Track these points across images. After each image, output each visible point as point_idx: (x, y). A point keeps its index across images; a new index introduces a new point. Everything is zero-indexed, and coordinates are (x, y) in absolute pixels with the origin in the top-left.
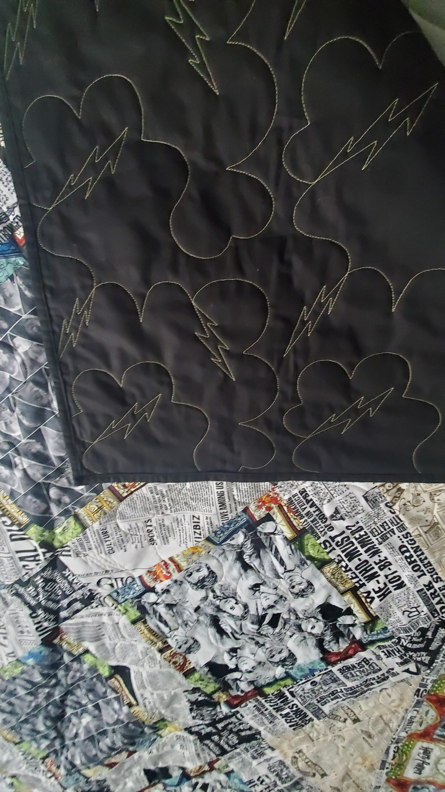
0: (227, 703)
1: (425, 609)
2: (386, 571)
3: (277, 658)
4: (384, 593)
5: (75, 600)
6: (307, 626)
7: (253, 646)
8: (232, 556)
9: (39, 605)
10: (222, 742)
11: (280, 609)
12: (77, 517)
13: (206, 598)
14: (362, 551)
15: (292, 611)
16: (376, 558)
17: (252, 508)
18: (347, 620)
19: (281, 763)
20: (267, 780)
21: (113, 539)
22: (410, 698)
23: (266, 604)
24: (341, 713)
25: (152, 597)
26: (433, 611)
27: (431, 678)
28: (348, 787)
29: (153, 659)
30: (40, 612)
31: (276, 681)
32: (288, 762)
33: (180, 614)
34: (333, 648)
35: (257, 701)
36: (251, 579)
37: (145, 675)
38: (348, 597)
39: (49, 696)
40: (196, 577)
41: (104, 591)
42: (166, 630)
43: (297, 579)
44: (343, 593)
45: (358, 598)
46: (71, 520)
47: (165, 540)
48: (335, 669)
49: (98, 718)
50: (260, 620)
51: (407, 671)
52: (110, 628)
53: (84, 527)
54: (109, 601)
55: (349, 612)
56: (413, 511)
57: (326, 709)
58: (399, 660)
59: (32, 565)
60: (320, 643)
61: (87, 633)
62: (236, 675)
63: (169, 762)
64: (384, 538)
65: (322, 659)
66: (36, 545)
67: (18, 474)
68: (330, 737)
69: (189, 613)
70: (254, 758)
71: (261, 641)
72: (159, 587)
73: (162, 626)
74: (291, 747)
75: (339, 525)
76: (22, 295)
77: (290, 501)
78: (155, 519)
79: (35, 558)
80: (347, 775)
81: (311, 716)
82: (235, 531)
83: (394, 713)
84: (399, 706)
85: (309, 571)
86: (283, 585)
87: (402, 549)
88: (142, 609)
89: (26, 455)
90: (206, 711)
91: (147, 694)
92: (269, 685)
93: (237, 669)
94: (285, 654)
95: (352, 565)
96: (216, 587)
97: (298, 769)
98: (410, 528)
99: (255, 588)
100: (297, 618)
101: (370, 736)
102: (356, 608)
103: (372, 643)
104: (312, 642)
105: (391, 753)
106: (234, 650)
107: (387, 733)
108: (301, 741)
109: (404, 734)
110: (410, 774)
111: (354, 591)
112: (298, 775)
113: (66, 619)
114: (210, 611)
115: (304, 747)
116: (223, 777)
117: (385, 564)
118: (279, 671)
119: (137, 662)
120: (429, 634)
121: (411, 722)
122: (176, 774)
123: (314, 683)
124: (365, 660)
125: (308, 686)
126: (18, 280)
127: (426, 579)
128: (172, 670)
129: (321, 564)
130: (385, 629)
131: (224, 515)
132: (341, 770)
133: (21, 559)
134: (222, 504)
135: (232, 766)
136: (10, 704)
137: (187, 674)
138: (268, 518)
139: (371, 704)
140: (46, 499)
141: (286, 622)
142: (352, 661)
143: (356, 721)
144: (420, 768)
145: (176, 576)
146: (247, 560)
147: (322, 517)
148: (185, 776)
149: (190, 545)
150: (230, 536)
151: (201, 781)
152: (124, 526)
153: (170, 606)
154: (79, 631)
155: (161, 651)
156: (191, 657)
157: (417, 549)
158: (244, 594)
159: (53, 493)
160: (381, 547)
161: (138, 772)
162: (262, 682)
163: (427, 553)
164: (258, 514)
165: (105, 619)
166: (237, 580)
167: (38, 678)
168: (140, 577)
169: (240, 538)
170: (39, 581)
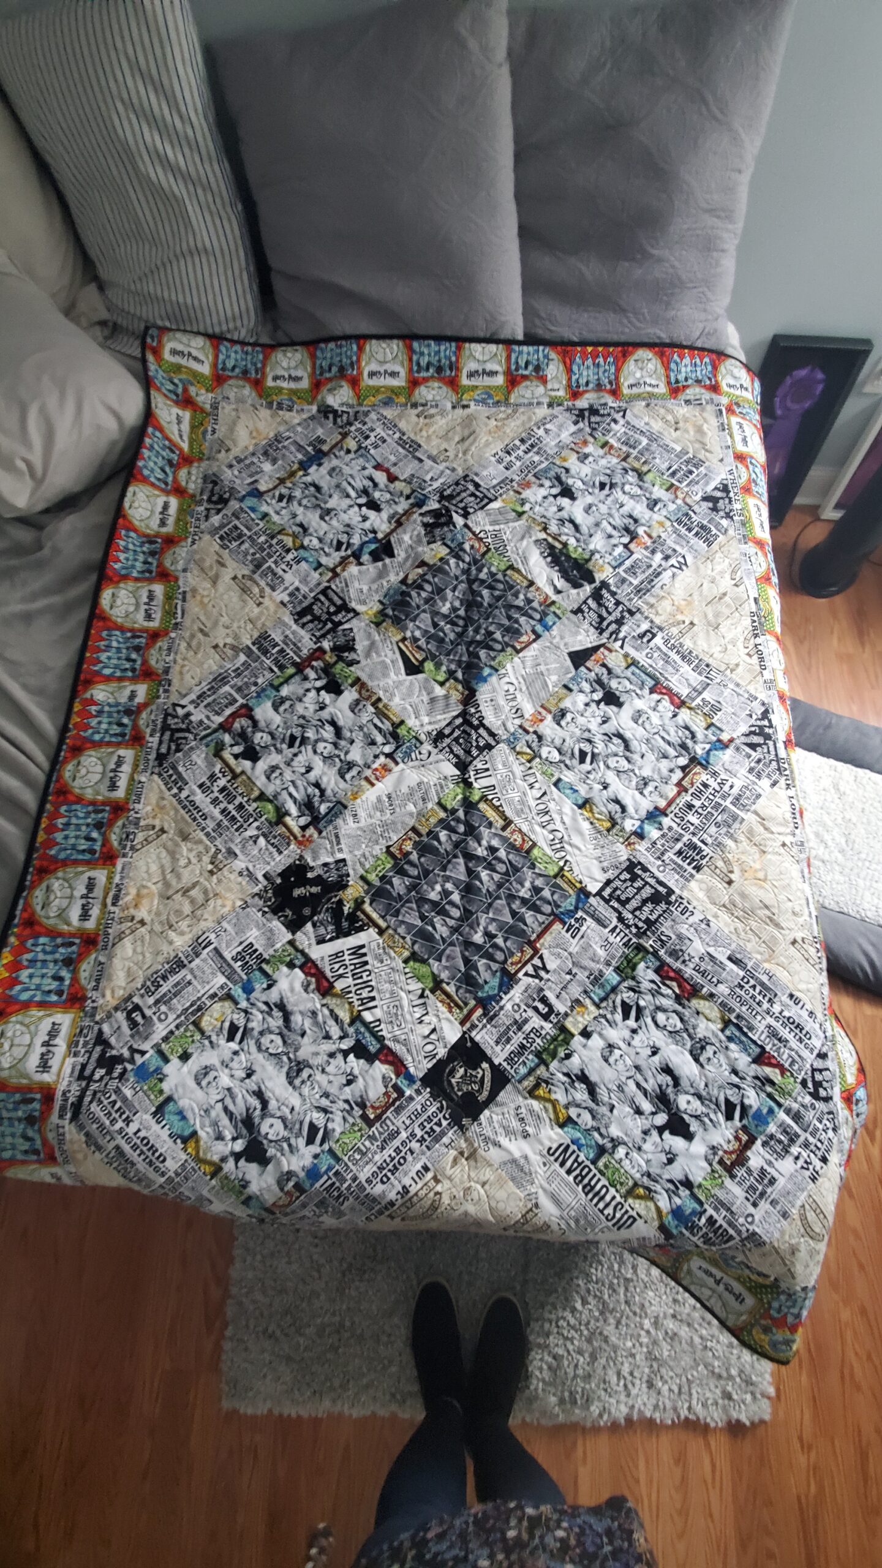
0: (324, 652)
1: (181, 769)
2: (213, 796)
3: (287, 704)
4: (212, 777)
5: (448, 736)
6: (267, 738)
7: (307, 714)
8: (329, 792)
9: (476, 728)
10: (327, 603)
11: (288, 752)
12: (445, 809)
13: (347, 753)
14: (234, 813)
15: (279, 751)
16: (222, 806)
17: (316, 835)
18: (237, 749)
19: (273, 589)
20: (284, 566)
21: (418, 795)
22: (174, 676)
23: (300, 758)
24: (230, 652)
25: (387, 749)
26: (174, 768)
27: (161, 700)
28: (211, 567)
29: (386, 691)
30: (476, 723)
31: (287, 681)
32: (268, 590)
33: (367, 736)
34: (244, 722)
35: (299, 656)
36: (312, 776)
37: (392, 674)
38: (238, 770)
39: (477, 631)
40: (354, 772)
41: (427, 747)
42: (376, 721)
43: (278, 782)
44: (243, 772)
45: (232, 771)
46: (449, 807)
47: (379, 800)
48: (241, 701)
49: (435, 613)
50: (304, 741)
51: (183, 707)
52: (423, 712)
53: (440, 804)
54: (423, 737)
55: (236, 757)
56: (201, 848)
57: (242, 658)
58: (193, 718)
59: (480, 766)
60: (255, 723)
61: (441, 704)
62: (319, 684)
63: (371, 568)
64: (219, 825)
65: (251, 710)
66: (475, 785)
67: (484, 843)
68: (235, 625)
69: (359, 737)
70: (297, 589)
71: (302, 721)
72: (382, 759)
73: (379, 724)
74: (267, 608)
75: (252, 832)
76: (478, 971)
77: (289, 844)
78: (388, 816)
79: (477, 772)
80: (215, 581)
81: (254, 648)
82: (327, 814)
83: (184, 659)
84: (183, 666)
85: (270, 790)
86: (288, 775)
87: (205, 817)
88: (395, 736)
89: (478, 857)
90: (341, 640)
91: (390, 654)
92: (292, 676)
93: (318, 690)
94: (282, 709)
95: (239, 799)
96: (338, 764)
97: (258, 585)
98: (201, 835)
99: (309, 769)
100: (274, 745)
101: (201, 631)
102: (232, 761)
103: (215, 731)
104: (262, 724)
105: (179, 611)
106: (322, 708)
107: (187, 635)
108: (258, 618)
109: (173, 635)
110: (159, 589)
111: (235, 776)
112: (256, 577)
113: (456, 717)
114: (343, 743)
115: (256, 610)
116: (324, 560)
117: (215, 802)
118: (285, 691)
119: (401, 683)
120: (173, 747)
121: (169, 649)
122: (365, 558)
123: (256, 684)
124: (218, 714)
125: (260, 681)
126: (481, 981)
127: (183, 795)
128: (370, 684)
129: (262, 797)
130: (207, 746)
131: (336, 828)
132: (221, 587)
133: (487, 770)
134: (337, 837)
135: (316, 575)
136: (509, 618)
137: (358, 680)
138: (304, 828)
139: (206, 666)
140: (467, 824)
141: (283, 741)
142: (228, 712)
143: (216, 647)
144: (151, 596)
145: (368, 773)
146: (317, 791)
147: (265, 836)
148: (357, 556)
149: (359, 801)
150: (331, 810)
151: (343, 554)
152: (411, 807)
153: (373, 743)
154: (447, 705)
155: (379, 700)
156: (356, 696)
157: (195, 819)
158: (318, 764)
159: (461, 828)
160: (220, 817)
161: (400, 554)
162: (297, 678)
163: (187, 816)
164: (311, 831)
165: (426, 720)
166: (324, 773)
167: (483, 653)
168: (397, 763)
169: (323, 809)
170: (475, 752)
